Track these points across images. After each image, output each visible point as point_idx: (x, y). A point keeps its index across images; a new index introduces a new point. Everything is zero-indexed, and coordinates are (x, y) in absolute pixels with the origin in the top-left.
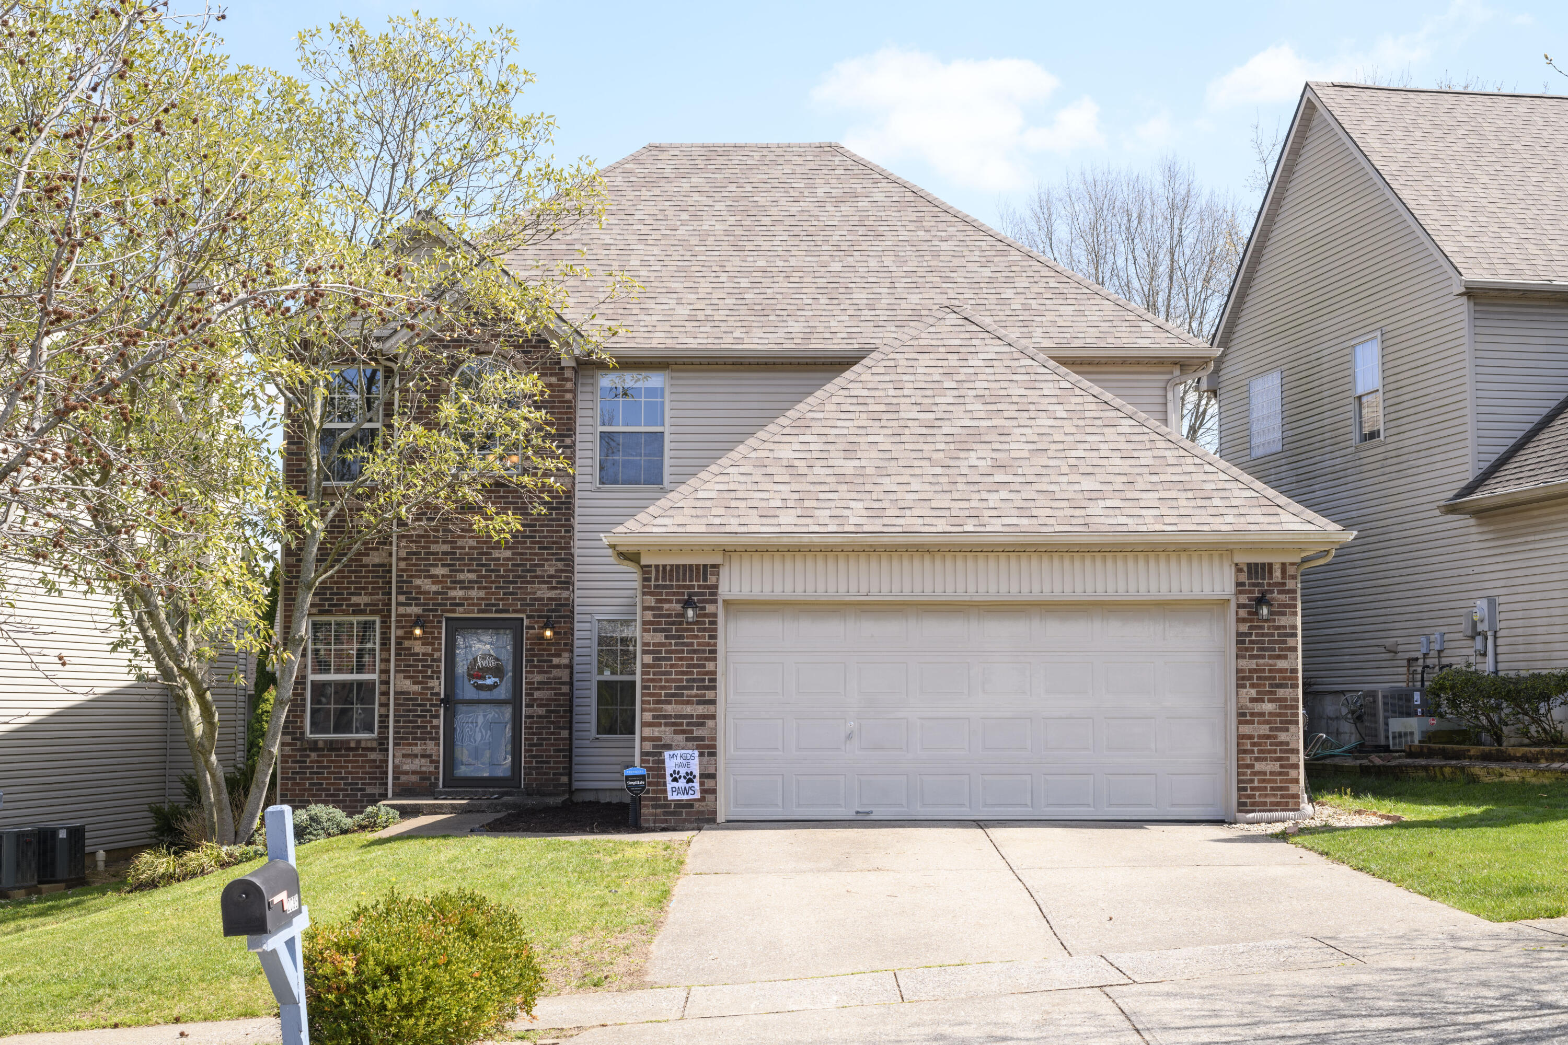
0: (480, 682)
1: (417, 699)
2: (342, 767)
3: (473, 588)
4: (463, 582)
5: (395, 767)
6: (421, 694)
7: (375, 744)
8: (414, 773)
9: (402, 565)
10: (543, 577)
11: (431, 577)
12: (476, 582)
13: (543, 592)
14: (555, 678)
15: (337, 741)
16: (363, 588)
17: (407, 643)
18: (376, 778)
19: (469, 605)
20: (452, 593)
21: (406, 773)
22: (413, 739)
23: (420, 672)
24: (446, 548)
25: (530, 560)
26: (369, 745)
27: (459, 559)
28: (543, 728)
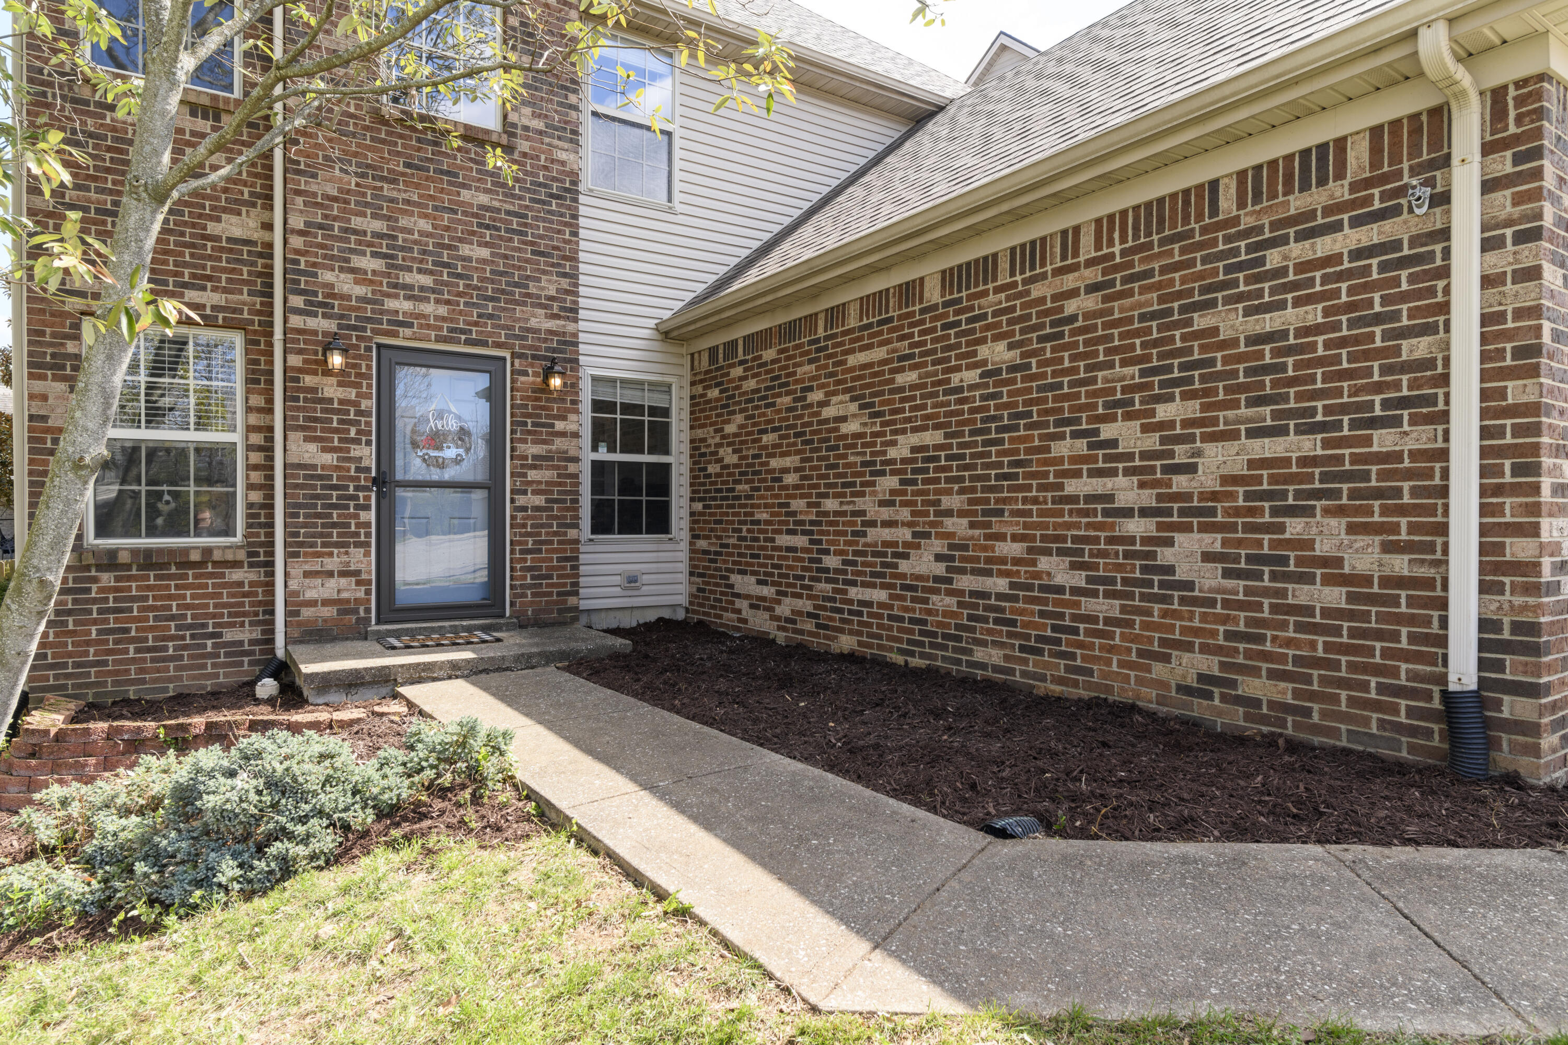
0: (433, 453)
1: (330, 477)
2: (170, 597)
3: (427, 300)
4: (411, 287)
5: (288, 594)
6: (337, 468)
7: (241, 555)
8: (326, 602)
9: (297, 242)
10: (539, 297)
11: (353, 271)
12: (434, 291)
13: (540, 321)
14: (558, 451)
15: (160, 551)
16: (209, 278)
17: (309, 380)
18: (244, 614)
19: (421, 326)
20: (391, 304)
21: (313, 603)
22: (324, 545)
23: (336, 431)
24: (378, 226)
25: (520, 268)
26: (230, 556)
27: (403, 249)
28: (542, 526)
